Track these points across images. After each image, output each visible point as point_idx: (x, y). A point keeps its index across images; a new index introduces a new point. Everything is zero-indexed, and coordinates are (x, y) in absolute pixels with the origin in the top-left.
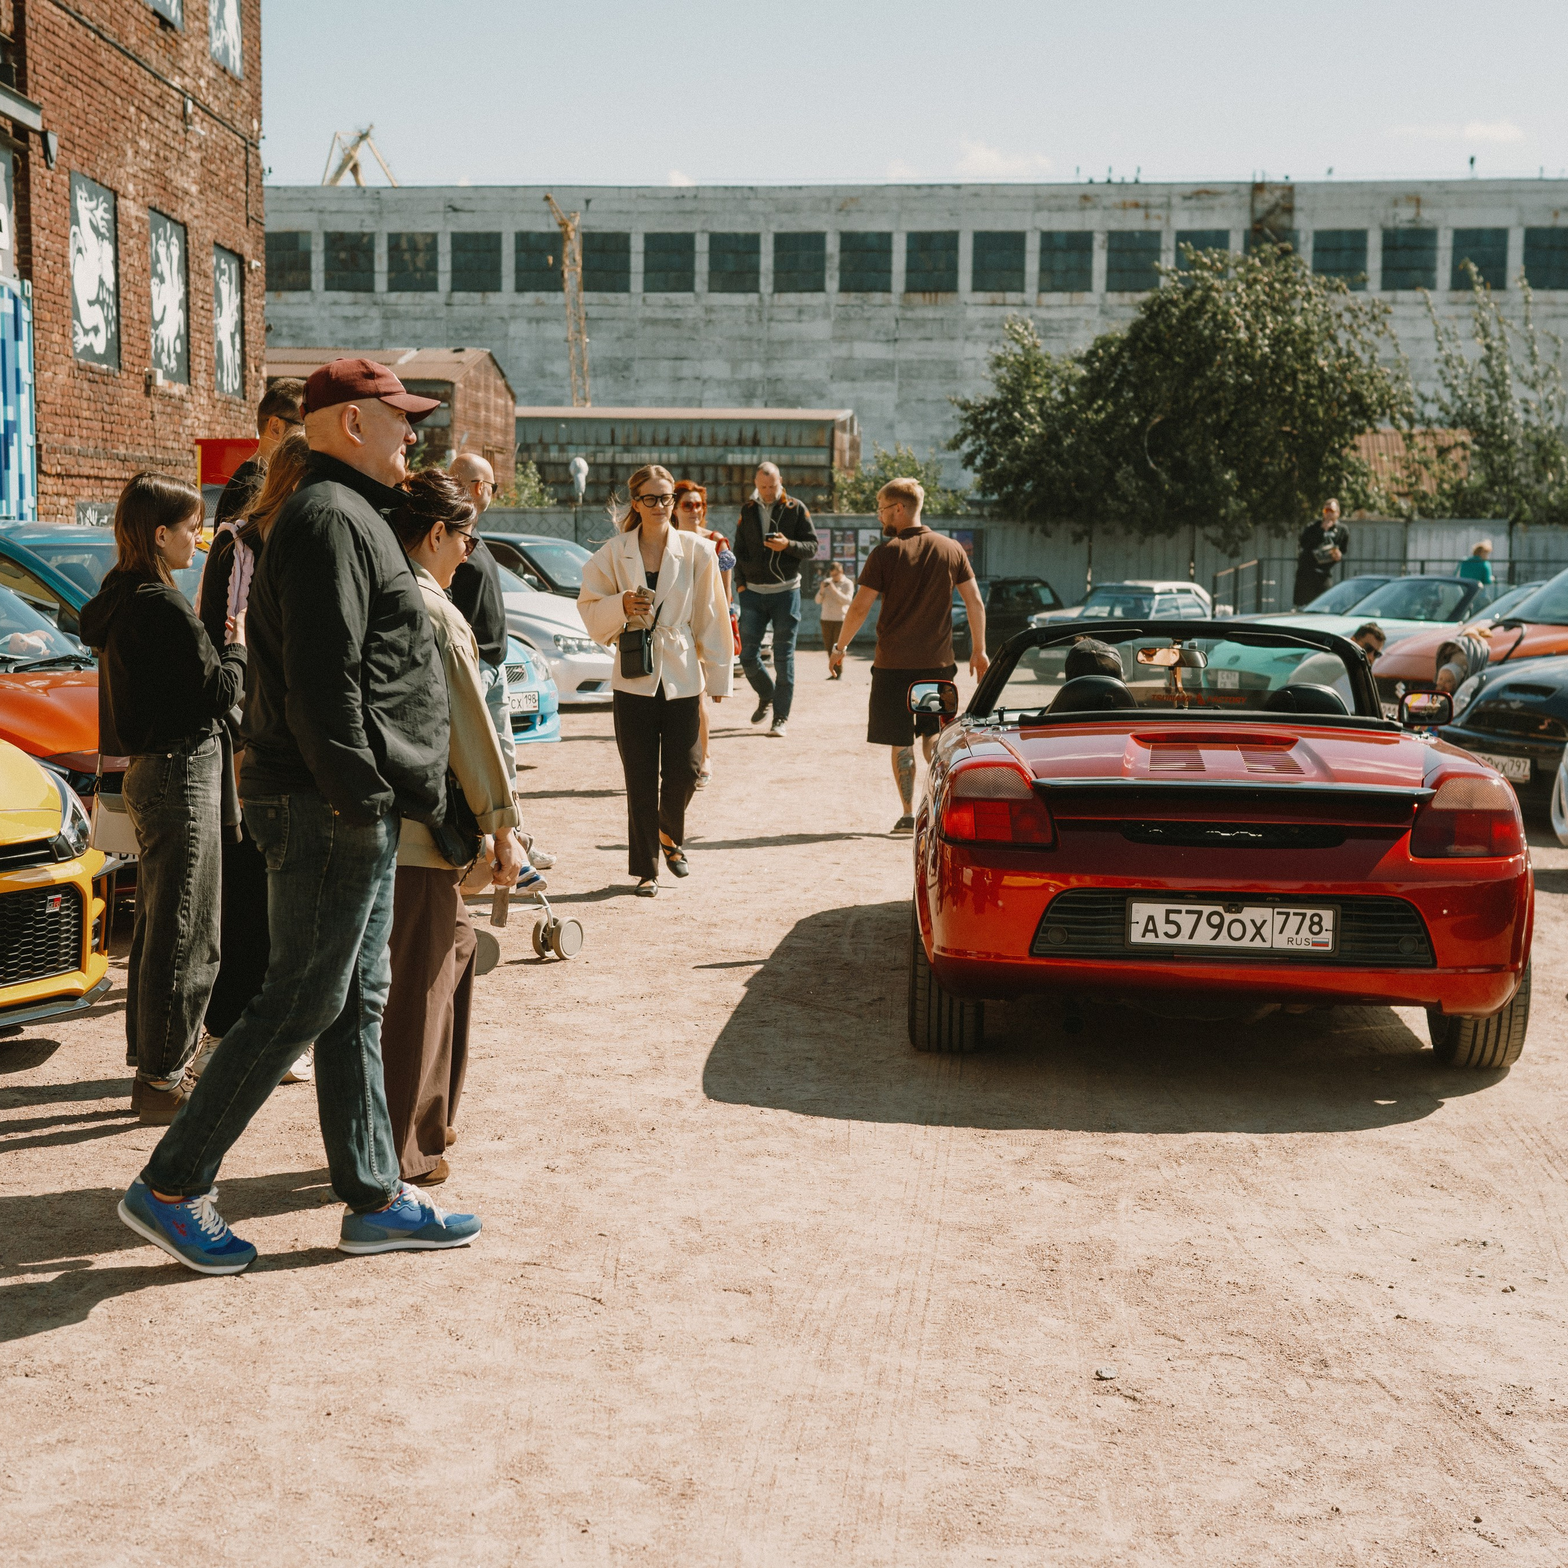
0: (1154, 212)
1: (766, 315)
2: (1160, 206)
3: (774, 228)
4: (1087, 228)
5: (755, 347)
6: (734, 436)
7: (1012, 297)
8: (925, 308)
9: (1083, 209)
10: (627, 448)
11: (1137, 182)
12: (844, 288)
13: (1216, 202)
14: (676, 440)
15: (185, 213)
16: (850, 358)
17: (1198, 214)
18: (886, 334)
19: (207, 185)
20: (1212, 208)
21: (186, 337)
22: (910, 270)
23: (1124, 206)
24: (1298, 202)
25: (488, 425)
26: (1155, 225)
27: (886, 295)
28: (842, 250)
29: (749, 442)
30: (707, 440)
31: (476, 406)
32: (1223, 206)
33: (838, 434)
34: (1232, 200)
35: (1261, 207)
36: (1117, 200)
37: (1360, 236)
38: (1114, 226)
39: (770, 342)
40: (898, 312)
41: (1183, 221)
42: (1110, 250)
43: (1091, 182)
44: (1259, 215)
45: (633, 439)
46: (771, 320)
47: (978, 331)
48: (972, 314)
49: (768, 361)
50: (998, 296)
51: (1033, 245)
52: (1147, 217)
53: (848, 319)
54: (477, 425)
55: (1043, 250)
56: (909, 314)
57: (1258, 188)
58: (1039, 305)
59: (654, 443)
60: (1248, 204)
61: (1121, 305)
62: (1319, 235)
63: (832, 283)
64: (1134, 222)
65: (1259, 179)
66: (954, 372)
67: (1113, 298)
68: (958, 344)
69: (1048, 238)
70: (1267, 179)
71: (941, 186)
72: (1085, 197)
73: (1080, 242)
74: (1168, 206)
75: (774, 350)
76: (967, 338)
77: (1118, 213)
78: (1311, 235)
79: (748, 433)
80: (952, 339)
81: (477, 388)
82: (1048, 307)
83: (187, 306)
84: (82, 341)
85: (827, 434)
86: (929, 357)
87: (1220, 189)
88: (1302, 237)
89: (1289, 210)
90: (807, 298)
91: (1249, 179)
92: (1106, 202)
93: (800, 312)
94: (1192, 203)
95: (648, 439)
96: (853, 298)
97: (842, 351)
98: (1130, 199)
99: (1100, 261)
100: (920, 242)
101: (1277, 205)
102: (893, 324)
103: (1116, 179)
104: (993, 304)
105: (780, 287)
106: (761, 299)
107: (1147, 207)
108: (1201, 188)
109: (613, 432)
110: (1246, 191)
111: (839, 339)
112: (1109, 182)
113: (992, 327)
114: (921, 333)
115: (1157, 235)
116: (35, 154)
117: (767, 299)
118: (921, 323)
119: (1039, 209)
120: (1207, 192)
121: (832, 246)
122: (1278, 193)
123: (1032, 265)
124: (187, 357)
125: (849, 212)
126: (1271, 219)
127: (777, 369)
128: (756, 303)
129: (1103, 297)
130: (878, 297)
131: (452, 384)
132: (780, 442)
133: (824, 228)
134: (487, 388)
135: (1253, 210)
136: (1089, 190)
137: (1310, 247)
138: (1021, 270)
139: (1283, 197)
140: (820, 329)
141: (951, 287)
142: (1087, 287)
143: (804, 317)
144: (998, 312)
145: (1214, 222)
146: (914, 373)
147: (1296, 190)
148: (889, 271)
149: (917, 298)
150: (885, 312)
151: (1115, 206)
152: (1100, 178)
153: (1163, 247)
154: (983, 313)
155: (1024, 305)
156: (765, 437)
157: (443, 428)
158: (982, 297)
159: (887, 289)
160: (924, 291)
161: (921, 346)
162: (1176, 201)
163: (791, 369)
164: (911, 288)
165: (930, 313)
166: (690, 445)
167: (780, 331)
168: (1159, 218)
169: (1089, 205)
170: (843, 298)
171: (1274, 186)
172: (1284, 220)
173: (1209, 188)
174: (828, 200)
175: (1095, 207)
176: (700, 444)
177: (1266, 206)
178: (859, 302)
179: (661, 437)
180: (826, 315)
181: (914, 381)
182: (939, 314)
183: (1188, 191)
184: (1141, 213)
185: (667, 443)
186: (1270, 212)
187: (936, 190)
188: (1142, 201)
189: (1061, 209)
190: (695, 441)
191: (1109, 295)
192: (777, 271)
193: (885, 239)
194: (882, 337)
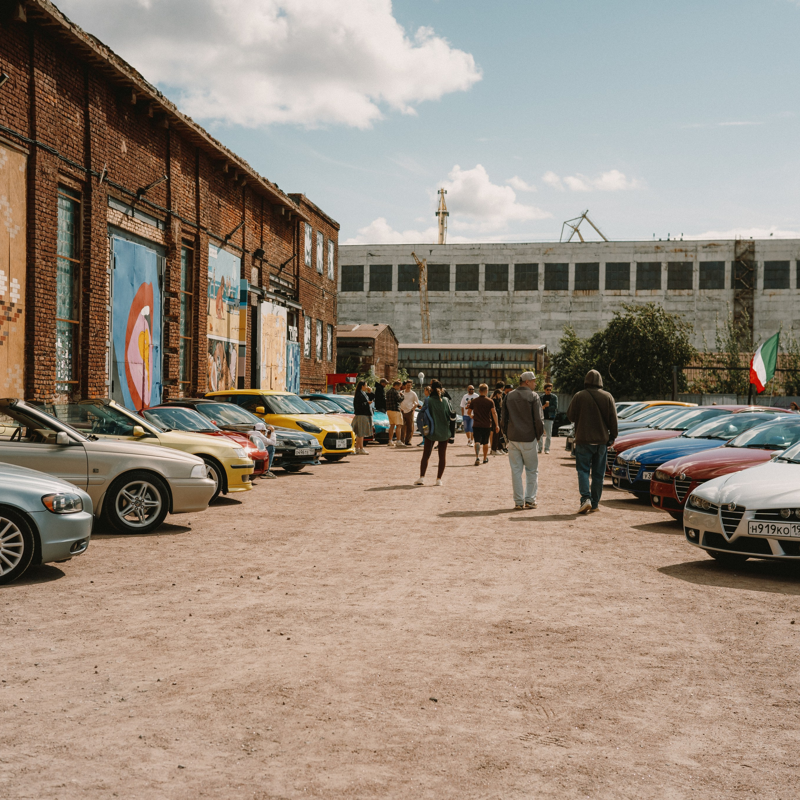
0: (689, 254)
1: (511, 300)
2: (692, 251)
3: (515, 262)
4: (659, 261)
5: (506, 315)
6: (493, 357)
7: (624, 292)
8: (583, 297)
9: (656, 252)
10: (446, 362)
11: (681, 240)
12: (546, 288)
13: (718, 249)
14: (467, 358)
15: (322, 318)
16: (549, 320)
17: (710, 254)
18: (566, 309)
19: (327, 310)
20: (716, 252)
21: (322, 348)
22: (576, 280)
23: (675, 251)
24: (757, 249)
25: (387, 354)
26: (690, 260)
27: (566, 292)
28: (546, 272)
29: (499, 359)
30: (481, 358)
31: (383, 347)
32: (721, 251)
33: (539, 355)
34: (726, 248)
35: (740, 251)
36: (672, 248)
37: (787, 263)
38: (671, 260)
39: (512, 313)
40: (572, 299)
41: (703, 257)
42: (669, 271)
43: (660, 240)
44: (738, 255)
45: (448, 358)
46: (513, 303)
47: (608, 307)
48: (605, 300)
49: (512, 321)
50: (617, 292)
51: (633, 269)
52: (686, 256)
53: (548, 302)
54: (383, 355)
55: (638, 271)
56: (576, 300)
57: (738, 243)
58: (636, 296)
59: (458, 360)
60: (733, 251)
61: (675, 296)
62: (767, 263)
63: (541, 286)
64: (680, 258)
65: (738, 239)
66: (597, 326)
67: (671, 292)
68: (599, 313)
69: (640, 265)
70: (742, 239)
71: (591, 242)
72: (657, 247)
73: (655, 267)
74: (696, 251)
75: (514, 316)
76: (603, 311)
77: (673, 254)
78: (763, 263)
79: (499, 355)
80: (596, 311)
81: (383, 340)
82: (640, 296)
83: (322, 341)
84: (305, 352)
85: (534, 356)
86: (586, 319)
87: (720, 243)
88: (759, 265)
89: (753, 252)
90: (530, 293)
91: (734, 239)
92: (667, 249)
93: (526, 299)
94: (707, 249)
95: (455, 358)
96: (550, 293)
97: (545, 316)
98: (678, 248)
99: (664, 276)
100: (581, 268)
101: (747, 250)
102: (569, 304)
103: (672, 239)
104: (615, 295)
105: (517, 288)
106: (508, 294)
107: (686, 251)
108: (711, 242)
109: (440, 355)
110: (732, 244)
111: (544, 312)
112: (669, 240)
113: (615, 305)
114: (582, 308)
115: (691, 263)
116: (300, 315)
117: (511, 293)
118: (582, 304)
119: (636, 253)
120: (714, 245)
121: (541, 270)
122: (747, 245)
123: (633, 278)
124: (322, 353)
125: (549, 254)
126: (744, 256)
127: (516, 325)
128: (506, 295)
129: (666, 292)
130: (562, 292)
131: (374, 339)
132: (513, 359)
133: (537, 262)
134: (387, 340)
135: (735, 252)
136: (659, 244)
137: (763, 269)
138: (628, 279)
139: (749, 246)
140: (536, 307)
141: (596, 288)
142: (659, 287)
143: (528, 301)
144: (617, 299)
145: (717, 258)
146: (579, 326)
147: (756, 243)
148: (568, 281)
149: (580, 293)
150: (565, 299)
151: (672, 251)
152: (664, 238)
153: (694, 269)
154: (610, 299)
155: (630, 295)
156: (506, 357)
157: (370, 357)
158: (610, 292)
159: (566, 289)
160: (583, 290)
161: (581, 314)
162: (699, 248)
163: (522, 324)
164: (577, 288)
165: (586, 300)
166: (473, 360)
167: (517, 308)
168: (692, 256)
169: (659, 250)
170: (546, 293)
171: (745, 242)
172: (750, 257)
173: (716, 243)
174: (540, 249)
175: (662, 252)
176: (478, 360)
177: (742, 251)
178: (553, 295)
179: (461, 357)
180: (538, 301)
181: (579, 330)
182: (590, 300)
183: (705, 244)
184: (684, 254)
185: (463, 360)
186: (744, 253)
187: (588, 244)
188: (684, 249)
189: (646, 253)
190: (475, 359)
191: (669, 291)
192: (516, 282)
193: (565, 266)
194: (564, 310)
